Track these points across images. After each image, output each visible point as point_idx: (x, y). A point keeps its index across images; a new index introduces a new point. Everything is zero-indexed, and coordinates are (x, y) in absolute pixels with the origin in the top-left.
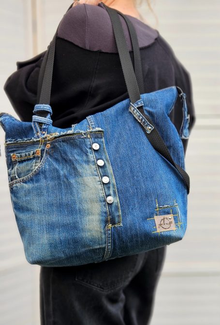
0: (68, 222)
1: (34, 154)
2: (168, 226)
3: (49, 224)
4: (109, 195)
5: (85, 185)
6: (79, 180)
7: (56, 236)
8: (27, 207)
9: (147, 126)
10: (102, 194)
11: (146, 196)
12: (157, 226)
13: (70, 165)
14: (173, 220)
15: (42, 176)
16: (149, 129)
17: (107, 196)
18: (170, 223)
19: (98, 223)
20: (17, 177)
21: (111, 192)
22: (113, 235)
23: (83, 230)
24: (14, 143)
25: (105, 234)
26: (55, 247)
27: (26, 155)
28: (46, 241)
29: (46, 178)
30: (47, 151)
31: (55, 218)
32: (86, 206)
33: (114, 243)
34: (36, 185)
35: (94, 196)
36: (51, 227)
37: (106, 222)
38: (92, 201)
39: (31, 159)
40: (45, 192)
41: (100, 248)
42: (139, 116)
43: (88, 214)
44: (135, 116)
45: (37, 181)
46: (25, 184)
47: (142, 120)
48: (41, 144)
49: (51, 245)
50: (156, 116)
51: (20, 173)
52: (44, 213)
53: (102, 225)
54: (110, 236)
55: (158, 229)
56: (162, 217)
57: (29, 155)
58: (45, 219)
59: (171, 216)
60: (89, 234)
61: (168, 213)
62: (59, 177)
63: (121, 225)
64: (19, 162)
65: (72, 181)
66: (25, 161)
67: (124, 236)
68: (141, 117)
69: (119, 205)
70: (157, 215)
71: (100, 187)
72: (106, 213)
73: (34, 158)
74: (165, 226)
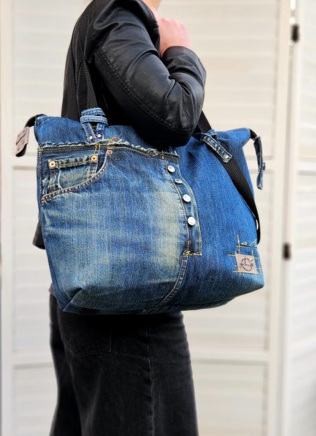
0: (138, 241)
1: (88, 159)
2: (249, 268)
3: (112, 241)
4: (190, 216)
5: (162, 200)
6: (155, 195)
7: (123, 256)
8: (79, 220)
9: (224, 154)
10: (182, 214)
11: (228, 228)
12: (239, 265)
13: (143, 178)
14: (254, 262)
15: (104, 185)
16: (226, 157)
17: (188, 217)
18: (252, 265)
19: (175, 247)
20: (59, 186)
21: (192, 213)
22: (189, 265)
23: (155, 253)
24: (53, 148)
25: (180, 264)
26: (119, 270)
27: (76, 161)
28: (108, 261)
29: (110, 187)
30: (108, 157)
31: (121, 234)
32: (161, 225)
33: (187, 278)
34: (97, 194)
35: (173, 215)
36: (116, 244)
37: (184, 247)
38: (169, 221)
39: (82, 166)
40: (108, 203)
41: (169, 283)
42: (214, 144)
43: (164, 234)
44: (208, 144)
45: (98, 190)
46: (76, 194)
47: (217, 148)
48: (98, 149)
49: (113, 267)
50: (231, 147)
51: (66, 183)
52: (107, 227)
53: (179, 251)
54: (185, 267)
55: (239, 269)
56: (243, 256)
57: (81, 160)
58: (107, 234)
59: (251, 258)
60: (162, 259)
61: (249, 254)
62: (127, 189)
63: (201, 254)
64: (63, 169)
65: (146, 195)
66: (73, 168)
67: (201, 269)
68: (216, 145)
69: (200, 231)
70: (238, 252)
71: (180, 205)
72: (185, 236)
73: (88, 164)
74: (246, 267)
